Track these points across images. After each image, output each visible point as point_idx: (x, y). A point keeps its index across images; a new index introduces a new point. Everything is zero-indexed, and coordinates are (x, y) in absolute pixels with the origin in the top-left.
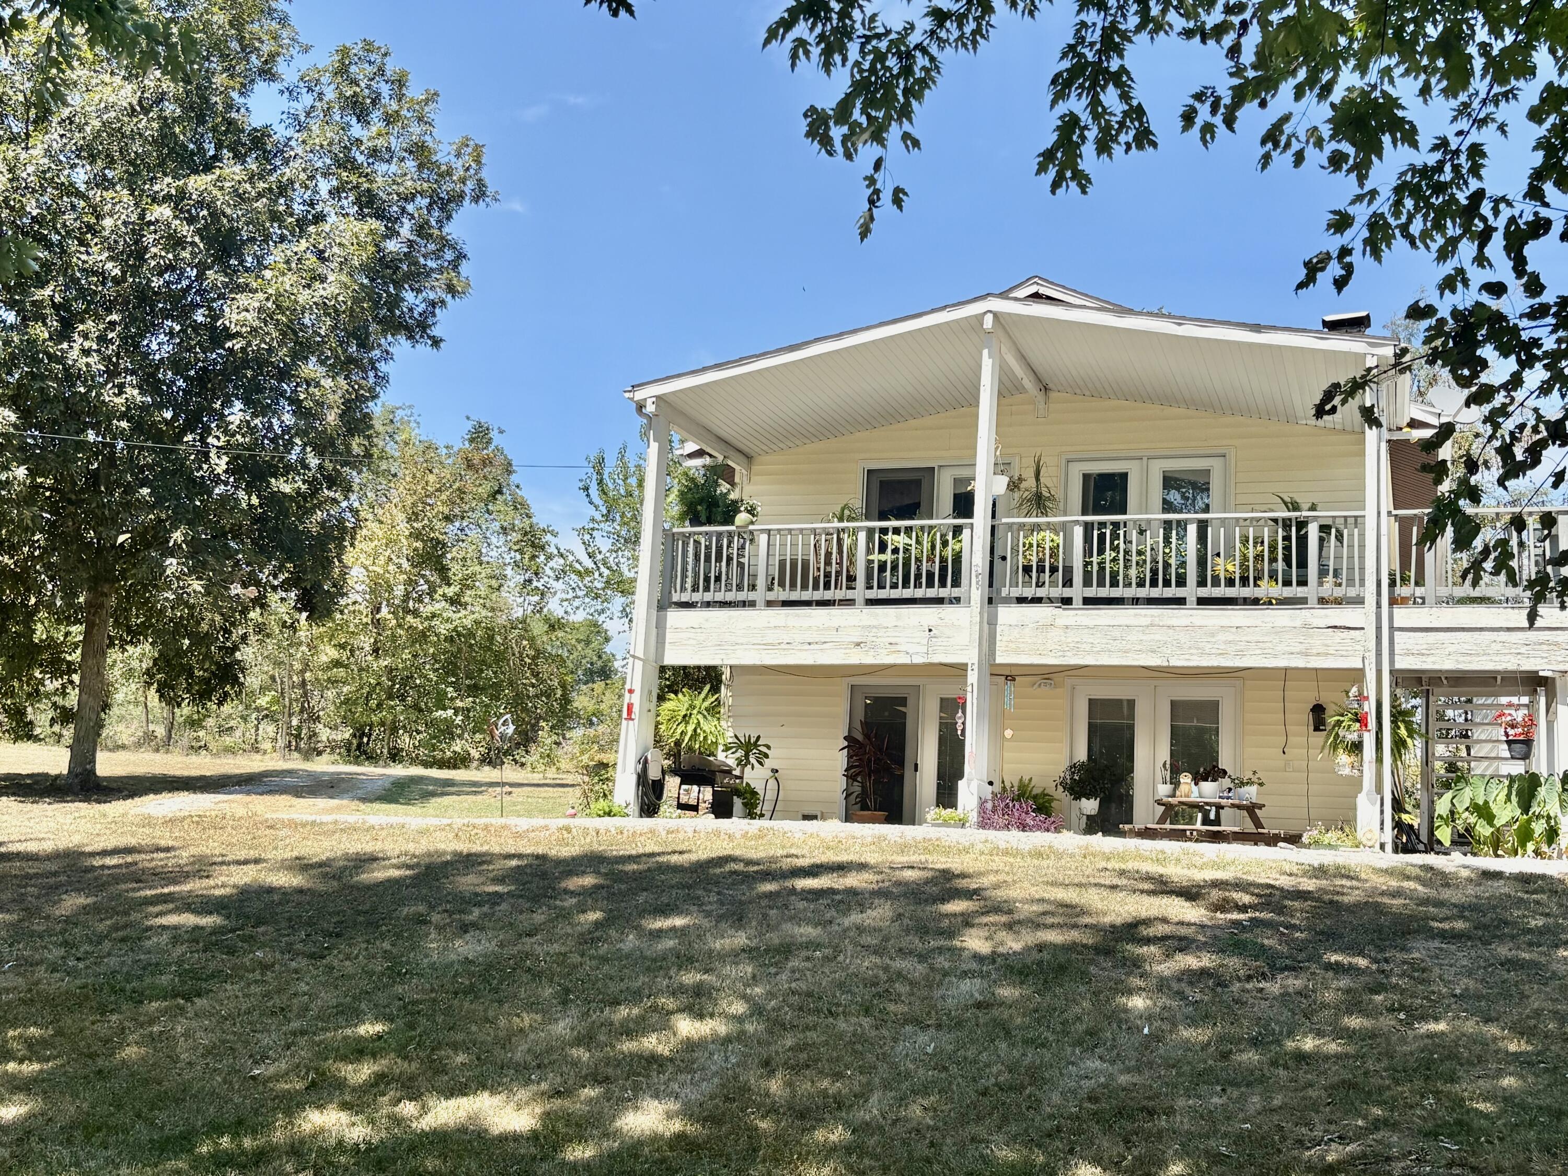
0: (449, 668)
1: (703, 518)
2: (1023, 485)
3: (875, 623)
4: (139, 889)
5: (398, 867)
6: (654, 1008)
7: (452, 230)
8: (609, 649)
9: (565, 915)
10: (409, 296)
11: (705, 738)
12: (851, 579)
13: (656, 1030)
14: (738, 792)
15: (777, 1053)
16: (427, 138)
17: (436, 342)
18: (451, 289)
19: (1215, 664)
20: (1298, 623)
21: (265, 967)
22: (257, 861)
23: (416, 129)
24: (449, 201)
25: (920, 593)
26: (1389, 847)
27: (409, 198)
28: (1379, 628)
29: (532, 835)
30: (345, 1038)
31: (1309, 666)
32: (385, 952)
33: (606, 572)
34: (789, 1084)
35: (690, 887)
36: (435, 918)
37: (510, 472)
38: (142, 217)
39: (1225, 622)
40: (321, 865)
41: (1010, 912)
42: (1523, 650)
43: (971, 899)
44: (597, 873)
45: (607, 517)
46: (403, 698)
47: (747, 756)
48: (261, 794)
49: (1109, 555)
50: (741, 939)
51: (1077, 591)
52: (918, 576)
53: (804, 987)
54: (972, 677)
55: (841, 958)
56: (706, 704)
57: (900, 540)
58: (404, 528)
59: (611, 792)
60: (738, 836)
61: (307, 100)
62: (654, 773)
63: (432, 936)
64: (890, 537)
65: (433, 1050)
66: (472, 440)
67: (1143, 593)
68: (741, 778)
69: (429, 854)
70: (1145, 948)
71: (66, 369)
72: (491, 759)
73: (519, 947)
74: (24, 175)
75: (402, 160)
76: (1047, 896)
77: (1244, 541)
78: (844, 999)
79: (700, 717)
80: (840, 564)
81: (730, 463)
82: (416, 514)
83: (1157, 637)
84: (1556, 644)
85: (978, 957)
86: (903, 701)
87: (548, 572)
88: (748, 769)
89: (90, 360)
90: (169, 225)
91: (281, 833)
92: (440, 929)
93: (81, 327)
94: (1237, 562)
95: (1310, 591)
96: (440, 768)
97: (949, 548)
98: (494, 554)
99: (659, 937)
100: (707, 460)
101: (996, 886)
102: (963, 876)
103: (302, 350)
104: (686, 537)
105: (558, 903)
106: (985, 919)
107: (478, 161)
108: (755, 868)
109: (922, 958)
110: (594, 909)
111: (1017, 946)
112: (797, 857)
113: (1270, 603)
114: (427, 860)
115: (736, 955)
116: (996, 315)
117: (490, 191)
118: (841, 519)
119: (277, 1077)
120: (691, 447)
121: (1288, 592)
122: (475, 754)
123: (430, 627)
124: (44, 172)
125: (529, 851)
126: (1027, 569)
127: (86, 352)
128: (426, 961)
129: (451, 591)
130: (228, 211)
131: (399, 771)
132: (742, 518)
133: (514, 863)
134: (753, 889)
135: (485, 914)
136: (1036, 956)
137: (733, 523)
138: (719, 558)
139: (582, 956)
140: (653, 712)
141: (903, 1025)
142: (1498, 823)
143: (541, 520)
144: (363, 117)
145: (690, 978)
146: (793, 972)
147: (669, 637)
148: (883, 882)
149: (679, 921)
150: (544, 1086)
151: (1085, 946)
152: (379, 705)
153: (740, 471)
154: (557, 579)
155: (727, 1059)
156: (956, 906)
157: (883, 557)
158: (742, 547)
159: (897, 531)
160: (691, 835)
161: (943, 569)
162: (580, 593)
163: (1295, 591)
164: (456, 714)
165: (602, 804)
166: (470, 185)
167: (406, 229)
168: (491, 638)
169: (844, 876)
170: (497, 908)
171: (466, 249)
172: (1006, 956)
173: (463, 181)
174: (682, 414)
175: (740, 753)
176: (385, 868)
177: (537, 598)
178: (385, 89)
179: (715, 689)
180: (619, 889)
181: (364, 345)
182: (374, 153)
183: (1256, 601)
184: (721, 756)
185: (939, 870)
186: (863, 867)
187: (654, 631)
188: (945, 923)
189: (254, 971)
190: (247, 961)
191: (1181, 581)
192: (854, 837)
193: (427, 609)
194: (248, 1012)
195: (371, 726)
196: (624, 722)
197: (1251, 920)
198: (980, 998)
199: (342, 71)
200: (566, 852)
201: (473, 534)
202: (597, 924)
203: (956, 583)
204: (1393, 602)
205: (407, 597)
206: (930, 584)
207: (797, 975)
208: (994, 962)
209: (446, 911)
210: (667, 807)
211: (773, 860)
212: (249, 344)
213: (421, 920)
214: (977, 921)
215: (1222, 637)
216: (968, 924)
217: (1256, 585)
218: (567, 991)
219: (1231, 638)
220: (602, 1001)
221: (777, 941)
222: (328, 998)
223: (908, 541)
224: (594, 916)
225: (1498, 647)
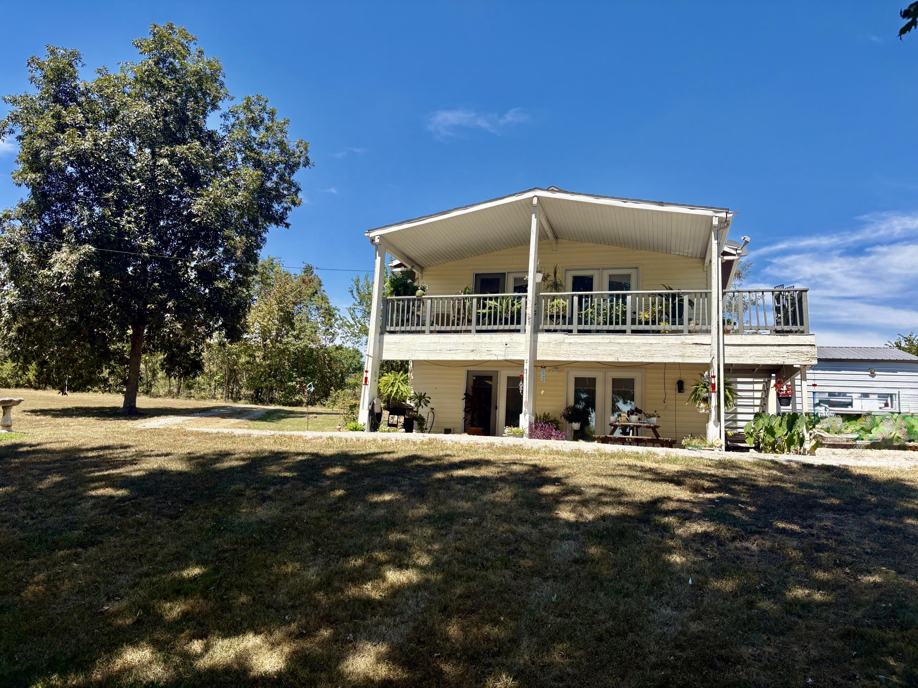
0: (294, 366)
1: (402, 293)
2: (549, 279)
3: (480, 341)
4: (94, 472)
5: (237, 459)
6: (371, 560)
7: (295, 178)
8: (362, 360)
9: (323, 492)
10: (276, 206)
11: (402, 394)
12: (470, 321)
13: (371, 579)
14: (415, 418)
15: (451, 600)
16: (284, 139)
17: (287, 226)
18: (294, 203)
19: (640, 361)
20: (679, 342)
21: (141, 524)
22: (167, 455)
23: (279, 135)
24: (294, 166)
25: (501, 327)
26: (723, 448)
27: (276, 164)
28: (718, 344)
29: (313, 441)
30: (174, 579)
31: (685, 362)
32: (214, 515)
33: (360, 326)
34: (463, 629)
35: (394, 475)
36: (248, 493)
37: (321, 285)
38: (155, 163)
39: (645, 341)
40: (198, 458)
41: (580, 493)
42: (786, 355)
43: (555, 485)
44: (342, 465)
45: (361, 303)
46: (275, 377)
47: (420, 402)
48: (208, 416)
49: (590, 310)
50: (423, 510)
51: (575, 326)
52: (501, 320)
53: (464, 546)
54: (527, 366)
55: (484, 524)
56: (402, 378)
57: (493, 303)
58: (276, 307)
59: (357, 418)
60: (418, 442)
61: (232, 120)
62: (377, 410)
63: (244, 505)
64: (488, 302)
65: (227, 590)
66: (305, 272)
67: (606, 327)
68: (417, 412)
69: (257, 452)
70: (667, 519)
71: (119, 229)
72: (312, 403)
73: (293, 513)
74: (101, 143)
75: (274, 148)
76: (597, 483)
77: (654, 304)
78: (490, 554)
79: (399, 384)
80: (464, 314)
81: (414, 270)
82: (281, 301)
83: (613, 348)
84: (802, 352)
85: (568, 523)
86: (490, 378)
87: (336, 325)
88: (420, 408)
89: (130, 225)
90: (167, 167)
91: (190, 439)
92: (250, 499)
93: (126, 211)
94: (650, 313)
95: (684, 327)
96: (290, 406)
97: (515, 307)
98: (313, 318)
99: (375, 507)
100: (402, 269)
101: (567, 477)
102: (546, 469)
103: (226, 224)
104: (392, 301)
105: (320, 484)
106: (567, 498)
107: (306, 149)
108: (430, 463)
109: (535, 525)
110: (339, 489)
111: (590, 517)
112: (451, 456)
113: (665, 332)
114: (255, 455)
115: (422, 521)
116: (538, 198)
117: (311, 162)
118: (465, 293)
119: (116, 614)
120: (397, 262)
121: (674, 327)
122: (305, 400)
123: (287, 348)
124: (110, 142)
125: (309, 451)
126: (552, 317)
127: (129, 222)
128: (237, 521)
129: (295, 333)
130: (194, 162)
131: (272, 407)
132: (419, 292)
133: (300, 458)
134: (429, 476)
135: (277, 491)
136: (602, 524)
137: (414, 294)
138: (408, 312)
139: (329, 519)
140: (377, 382)
141: (532, 576)
142: (776, 436)
143: (333, 304)
144: (256, 127)
145: (394, 536)
146: (456, 533)
147: (385, 347)
148: (501, 472)
149: (387, 497)
150: (293, 626)
151: (630, 517)
152: (265, 380)
153: (417, 274)
154: (339, 328)
155: (417, 605)
156: (548, 489)
157: (484, 311)
158: (419, 306)
159: (491, 299)
160: (394, 442)
161: (512, 317)
162: (349, 335)
163: (678, 327)
164: (297, 384)
165: (353, 424)
166: (302, 160)
167: (275, 178)
168: (312, 353)
169: (480, 469)
170: (285, 487)
171: (301, 186)
172: (585, 524)
173: (299, 157)
174: (392, 245)
175: (417, 401)
176: (231, 460)
177: (331, 336)
178: (266, 116)
179: (406, 371)
180: (354, 476)
181: (256, 226)
182: (261, 144)
183: (658, 332)
184: (408, 402)
185: (530, 465)
186: (488, 463)
187: (378, 344)
188: (544, 501)
189: (133, 528)
190: (130, 520)
191: (624, 322)
192: (478, 444)
193: (285, 340)
194: (118, 559)
195: (262, 388)
196: (363, 386)
197: (718, 498)
198: (577, 555)
199: (247, 108)
200: (330, 452)
201: (305, 310)
202: (340, 498)
203: (519, 323)
204: (724, 332)
205: (277, 335)
206: (506, 323)
207: (459, 536)
208: (578, 529)
209: (255, 488)
210: (383, 426)
211: (439, 458)
212: (202, 220)
213: (240, 494)
214: (561, 499)
215: (643, 348)
216: (558, 502)
217: (659, 324)
218: (317, 545)
219: (648, 348)
220: (339, 553)
221: (446, 511)
222: (172, 547)
223: (496, 303)
224: (339, 492)
225: (774, 353)
